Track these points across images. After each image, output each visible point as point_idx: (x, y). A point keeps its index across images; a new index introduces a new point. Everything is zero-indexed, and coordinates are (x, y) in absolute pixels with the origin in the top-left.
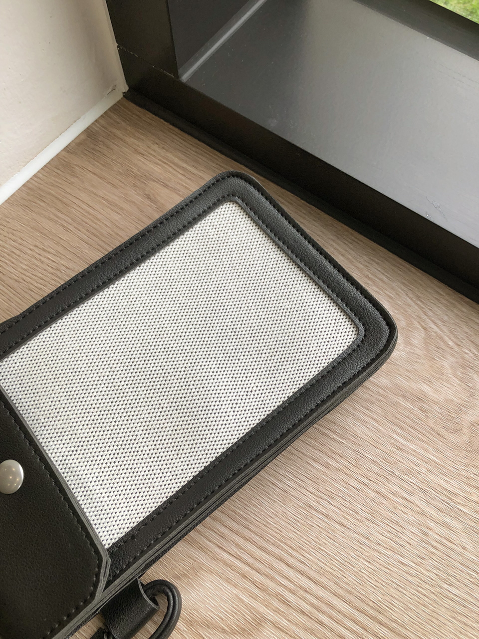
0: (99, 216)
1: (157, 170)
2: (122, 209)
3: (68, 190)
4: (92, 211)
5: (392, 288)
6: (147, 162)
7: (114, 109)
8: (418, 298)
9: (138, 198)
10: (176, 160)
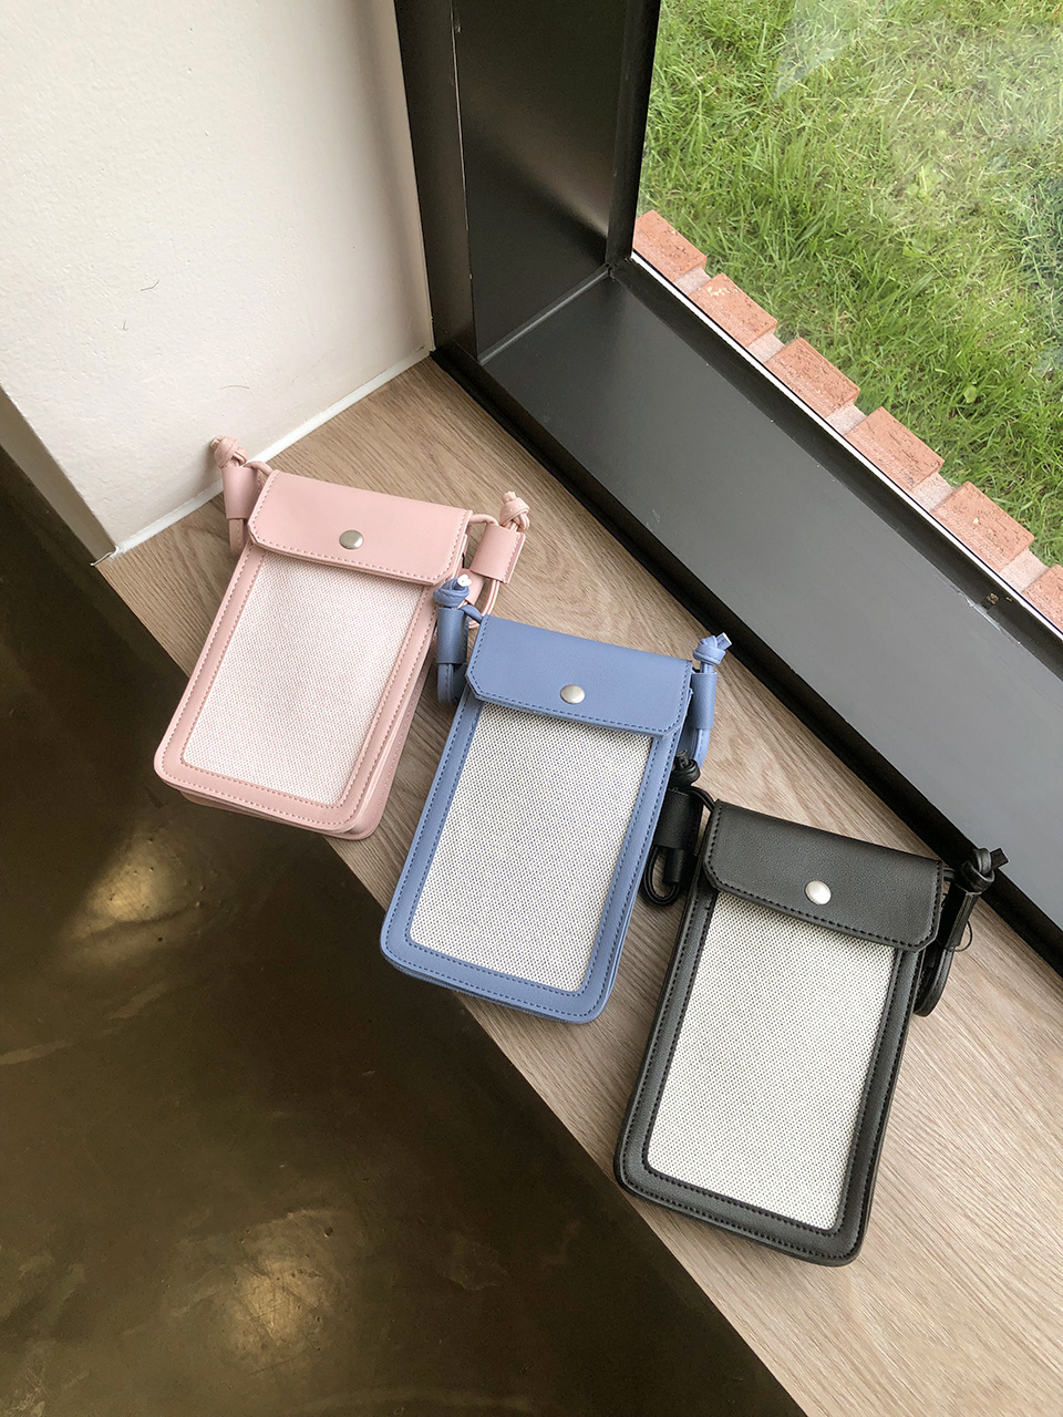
0: (386, 466)
1: (445, 434)
2: (406, 463)
3: (363, 436)
4: (380, 459)
5: (617, 581)
6: (438, 425)
7: (417, 366)
8: (636, 592)
9: (422, 457)
10: (464, 428)
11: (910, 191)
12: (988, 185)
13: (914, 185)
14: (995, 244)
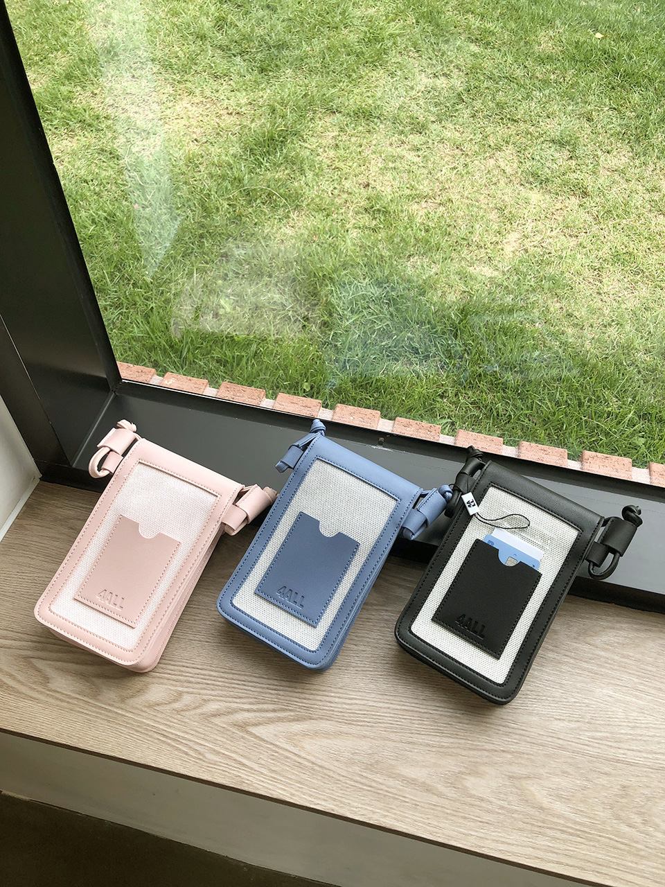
3: (27, 539)
7: (37, 488)
11: (221, 312)
12: (255, 294)
13: (222, 309)
14: (275, 318)
